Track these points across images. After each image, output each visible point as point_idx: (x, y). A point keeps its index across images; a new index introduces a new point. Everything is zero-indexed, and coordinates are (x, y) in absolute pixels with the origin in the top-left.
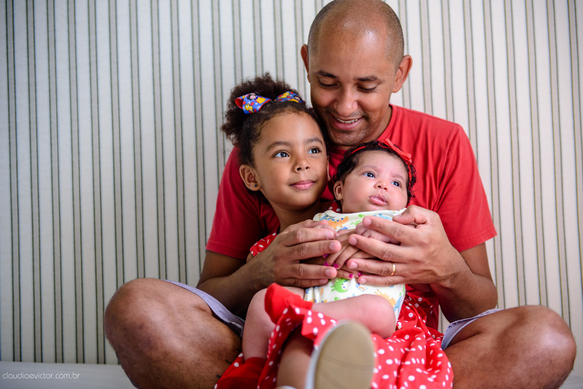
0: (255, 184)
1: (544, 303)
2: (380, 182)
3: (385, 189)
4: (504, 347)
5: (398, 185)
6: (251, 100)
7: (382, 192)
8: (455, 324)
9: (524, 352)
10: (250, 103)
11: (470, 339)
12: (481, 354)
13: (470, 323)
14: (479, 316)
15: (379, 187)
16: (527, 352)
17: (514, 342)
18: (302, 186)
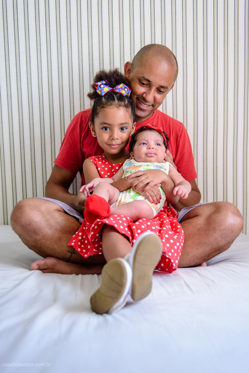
0: (95, 134)
1: (225, 201)
2: (149, 146)
3: (153, 148)
4: (210, 224)
5: (159, 145)
6: (101, 88)
7: (151, 150)
8: (184, 209)
9: (219, 227)
10: (100, 89)
11: (193, 219)
12: (199, 227)
13: (192, 209)
14: (196, 205)
15: (149, 148)
16: (221, 226)
17: (215, 221)
18: (113, 146)
